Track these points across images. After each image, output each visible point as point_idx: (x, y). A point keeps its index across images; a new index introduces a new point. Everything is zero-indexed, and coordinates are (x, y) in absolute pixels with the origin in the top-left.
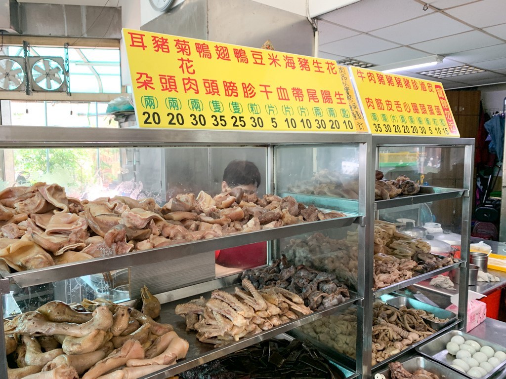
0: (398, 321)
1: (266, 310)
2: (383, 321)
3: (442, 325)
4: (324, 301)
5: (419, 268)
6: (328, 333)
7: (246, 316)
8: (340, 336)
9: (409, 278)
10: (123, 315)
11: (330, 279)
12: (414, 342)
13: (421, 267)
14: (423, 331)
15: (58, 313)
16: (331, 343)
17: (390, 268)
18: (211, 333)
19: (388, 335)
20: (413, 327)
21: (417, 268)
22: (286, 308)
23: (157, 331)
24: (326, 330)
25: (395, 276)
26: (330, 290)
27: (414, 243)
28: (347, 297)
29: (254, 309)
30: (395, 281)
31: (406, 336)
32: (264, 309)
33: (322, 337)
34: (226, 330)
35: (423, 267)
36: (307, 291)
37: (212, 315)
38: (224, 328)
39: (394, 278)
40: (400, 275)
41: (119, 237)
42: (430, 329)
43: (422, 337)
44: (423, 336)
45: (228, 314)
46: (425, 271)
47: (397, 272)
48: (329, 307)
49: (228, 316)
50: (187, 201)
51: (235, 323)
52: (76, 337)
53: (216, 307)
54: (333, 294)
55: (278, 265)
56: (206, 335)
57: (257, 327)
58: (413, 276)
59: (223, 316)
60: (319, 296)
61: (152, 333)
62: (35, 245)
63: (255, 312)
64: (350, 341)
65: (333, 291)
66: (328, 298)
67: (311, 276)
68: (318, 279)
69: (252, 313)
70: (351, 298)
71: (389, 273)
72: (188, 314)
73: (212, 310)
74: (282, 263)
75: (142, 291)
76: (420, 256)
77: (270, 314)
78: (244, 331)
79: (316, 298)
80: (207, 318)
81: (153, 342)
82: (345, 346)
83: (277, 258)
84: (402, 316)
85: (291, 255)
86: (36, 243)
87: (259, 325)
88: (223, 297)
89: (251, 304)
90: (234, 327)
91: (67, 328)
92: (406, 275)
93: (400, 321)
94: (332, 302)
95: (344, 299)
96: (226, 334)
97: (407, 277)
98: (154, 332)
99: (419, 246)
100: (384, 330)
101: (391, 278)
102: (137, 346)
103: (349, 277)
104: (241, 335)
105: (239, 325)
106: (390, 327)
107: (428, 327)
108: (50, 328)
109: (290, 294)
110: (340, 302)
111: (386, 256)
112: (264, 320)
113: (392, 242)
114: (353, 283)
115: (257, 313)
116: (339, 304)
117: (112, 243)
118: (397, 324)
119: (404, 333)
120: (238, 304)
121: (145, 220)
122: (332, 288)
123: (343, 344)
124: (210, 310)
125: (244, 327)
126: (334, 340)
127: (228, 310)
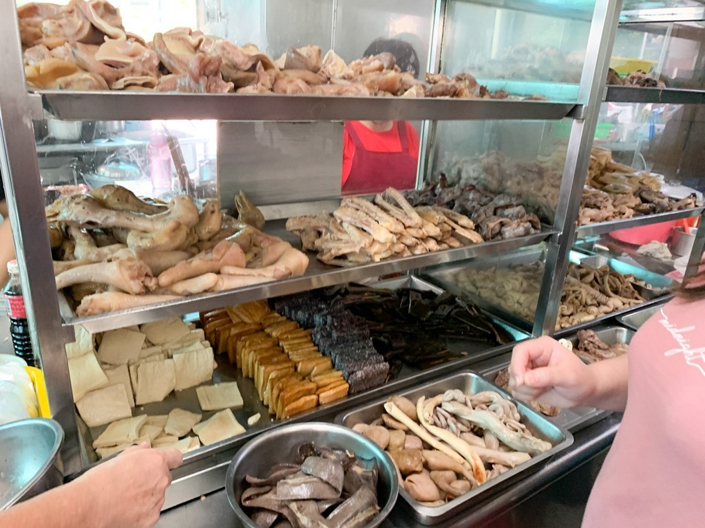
0: (595, 283)
1: (420, 228)
2: (573, 280)
3: (657, 294)
4: (504, 229)
5: (644, 208)
6: (493, 289)
7: (392, 230)
8: (511, 293)
9: (628, 217)
10: (213, 212)
11: (515, 203)
12: (616, 309)
13: (646, 206)
14: (630, 298)
15: (118, 200)
16: (496, 301)
17: (601, 202)
18: (340, 249)
19: (580, 298)
20: (616, 292)
21: (641, 208)
22: (448, 231)
23: (261, 242)
24: (490, 285)
25: (608, 212)
26: (514, 215)
27: (636, 177)
28: (538, 229)
29: (404, 224)
30: (607, 219)
31: (604, 302)
32: (418, 226)
33: (485, 294)
34: (363, 245)
35: (650, 207)
36: (479, 216)
37: (341, 228)
38: (359, 242)
39: (607, 214)
40: (614, 213)
41: (212, 68)
42: (639, 297)
43: (627, 306)
44: (629, 304)
45: (366, 225)
46: (652, 213)
47: (610, 207)
48: (510, 238)
49: (365, 228)
50: (310, 57)
51: (376, 237)
52: (145, 232)
53: (348, 216)
54: (519, 220)
55: (433, 189)
56: (333, 252)
57: (406, 249)
58: (634, 216)
59: (358, 228)
60: (497, 222)
61: (255, 245)
62: (79, 69)
63: (405, 228)
64: (525, 300)
65: (518, 216)
66: (510, 225)
67: (484, 200)
68: (495, 204)
69: (400, 228)
70: (542, 230)
71: (599, 208)
72: (304, 230)
73: (342, 222)
74: (439, 186)
75: (237, 198)
76: (644, 195)
77: (425, 233)
78: (387, 250)
79: (493, 224)
80: (335, 231)
81: (256, 255)
82: (516, 306)
83: (432, 179)
84: (601, 276)
85: (454, 176)
86: (80, 67)
87: (409, 247)
88: (359, 205)
89: (400, 218)
90: (375, 243)
91: (132, 219)
92: (624, 214)
93: (598, 282)
94: (516, 231)
95: (533, 231)
96: (363, 250)
97: (626, 215)
98: (257, 243)
99: (644, 182)
100: (574, 292)
101: (601, 215)
102: (235, 250)
103: (541, 205)
104: (384, 255)
105: (382, 240)
106: (584, 288)
107: (636, 294)
108: (107, 218)
109: (454, 215)
110: (527, 233)
111: (593, 190)
112: (417, 241)
113: (602, 174)
114: (547, 214)
115: (408, 229)
116: (525, 235)
117: (200, 75)
118: (593, 286)
119: (603, 298)
120: (381, 214)
121: (250, 58)
122: (519, 212)
123: (514, 303)
124: (339, 221)
125: (388, 245)
126: (501, 297)
127: (367, 221)
